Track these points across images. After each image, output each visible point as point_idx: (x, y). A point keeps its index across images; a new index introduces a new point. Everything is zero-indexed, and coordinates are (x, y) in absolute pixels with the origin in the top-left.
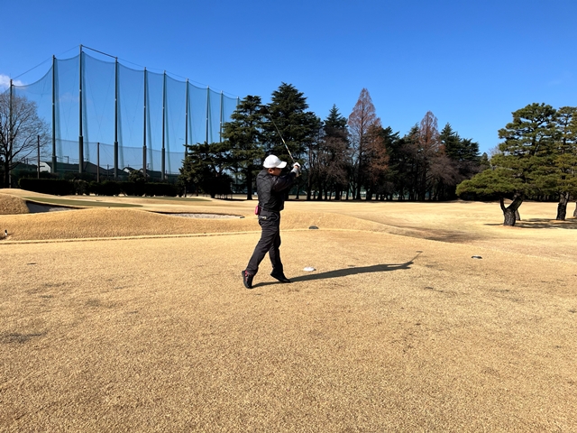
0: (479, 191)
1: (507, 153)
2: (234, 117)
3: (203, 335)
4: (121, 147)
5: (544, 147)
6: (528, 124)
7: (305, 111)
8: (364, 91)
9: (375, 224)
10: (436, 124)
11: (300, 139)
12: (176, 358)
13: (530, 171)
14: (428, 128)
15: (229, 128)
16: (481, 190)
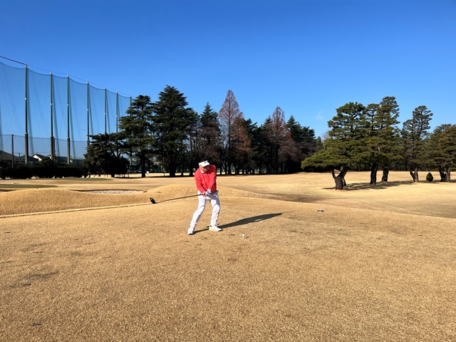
1: (334, 138)
2: (129, 112)
5: (358, 133)
6: (347, 117)
7: (186, 107)
8: (229, 92)
9: (246, 192)
10: (283, 116)
11: (183, 129)
13: (350, 150)
14: (278, 119)
15: (126, 121)
16: (318, 164)
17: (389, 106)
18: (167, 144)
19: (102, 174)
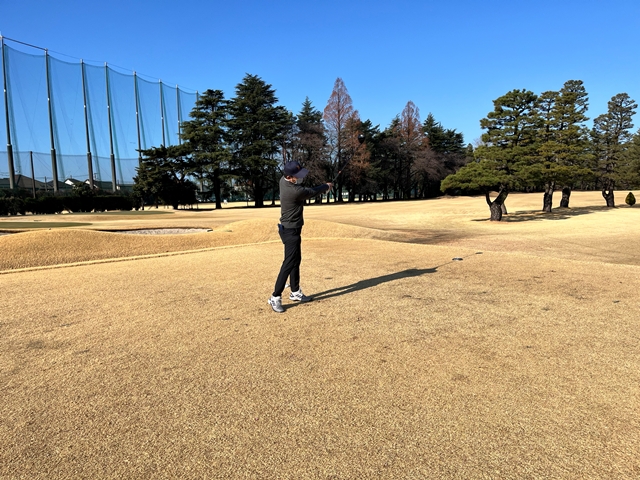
0: (464, 186)
1: (491, 145)
2: (193, 115)
3: (165, 369)
4: (60, 155)
5: (526, 136)
6: (509, 112)
7: (275, 106)
8: (338, 80)
9: (358, 228)
10: (417, 115)
11: (271, 137)
12: (135, 398)
13: (514, 162)
14: (410, 119)
15: (189, 128)
16: (466, 185)
17: (573, 93)
18: (248, 160)
19: (161, 204)
